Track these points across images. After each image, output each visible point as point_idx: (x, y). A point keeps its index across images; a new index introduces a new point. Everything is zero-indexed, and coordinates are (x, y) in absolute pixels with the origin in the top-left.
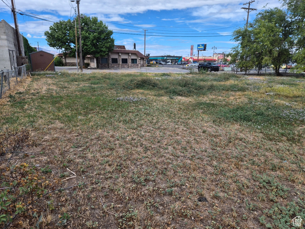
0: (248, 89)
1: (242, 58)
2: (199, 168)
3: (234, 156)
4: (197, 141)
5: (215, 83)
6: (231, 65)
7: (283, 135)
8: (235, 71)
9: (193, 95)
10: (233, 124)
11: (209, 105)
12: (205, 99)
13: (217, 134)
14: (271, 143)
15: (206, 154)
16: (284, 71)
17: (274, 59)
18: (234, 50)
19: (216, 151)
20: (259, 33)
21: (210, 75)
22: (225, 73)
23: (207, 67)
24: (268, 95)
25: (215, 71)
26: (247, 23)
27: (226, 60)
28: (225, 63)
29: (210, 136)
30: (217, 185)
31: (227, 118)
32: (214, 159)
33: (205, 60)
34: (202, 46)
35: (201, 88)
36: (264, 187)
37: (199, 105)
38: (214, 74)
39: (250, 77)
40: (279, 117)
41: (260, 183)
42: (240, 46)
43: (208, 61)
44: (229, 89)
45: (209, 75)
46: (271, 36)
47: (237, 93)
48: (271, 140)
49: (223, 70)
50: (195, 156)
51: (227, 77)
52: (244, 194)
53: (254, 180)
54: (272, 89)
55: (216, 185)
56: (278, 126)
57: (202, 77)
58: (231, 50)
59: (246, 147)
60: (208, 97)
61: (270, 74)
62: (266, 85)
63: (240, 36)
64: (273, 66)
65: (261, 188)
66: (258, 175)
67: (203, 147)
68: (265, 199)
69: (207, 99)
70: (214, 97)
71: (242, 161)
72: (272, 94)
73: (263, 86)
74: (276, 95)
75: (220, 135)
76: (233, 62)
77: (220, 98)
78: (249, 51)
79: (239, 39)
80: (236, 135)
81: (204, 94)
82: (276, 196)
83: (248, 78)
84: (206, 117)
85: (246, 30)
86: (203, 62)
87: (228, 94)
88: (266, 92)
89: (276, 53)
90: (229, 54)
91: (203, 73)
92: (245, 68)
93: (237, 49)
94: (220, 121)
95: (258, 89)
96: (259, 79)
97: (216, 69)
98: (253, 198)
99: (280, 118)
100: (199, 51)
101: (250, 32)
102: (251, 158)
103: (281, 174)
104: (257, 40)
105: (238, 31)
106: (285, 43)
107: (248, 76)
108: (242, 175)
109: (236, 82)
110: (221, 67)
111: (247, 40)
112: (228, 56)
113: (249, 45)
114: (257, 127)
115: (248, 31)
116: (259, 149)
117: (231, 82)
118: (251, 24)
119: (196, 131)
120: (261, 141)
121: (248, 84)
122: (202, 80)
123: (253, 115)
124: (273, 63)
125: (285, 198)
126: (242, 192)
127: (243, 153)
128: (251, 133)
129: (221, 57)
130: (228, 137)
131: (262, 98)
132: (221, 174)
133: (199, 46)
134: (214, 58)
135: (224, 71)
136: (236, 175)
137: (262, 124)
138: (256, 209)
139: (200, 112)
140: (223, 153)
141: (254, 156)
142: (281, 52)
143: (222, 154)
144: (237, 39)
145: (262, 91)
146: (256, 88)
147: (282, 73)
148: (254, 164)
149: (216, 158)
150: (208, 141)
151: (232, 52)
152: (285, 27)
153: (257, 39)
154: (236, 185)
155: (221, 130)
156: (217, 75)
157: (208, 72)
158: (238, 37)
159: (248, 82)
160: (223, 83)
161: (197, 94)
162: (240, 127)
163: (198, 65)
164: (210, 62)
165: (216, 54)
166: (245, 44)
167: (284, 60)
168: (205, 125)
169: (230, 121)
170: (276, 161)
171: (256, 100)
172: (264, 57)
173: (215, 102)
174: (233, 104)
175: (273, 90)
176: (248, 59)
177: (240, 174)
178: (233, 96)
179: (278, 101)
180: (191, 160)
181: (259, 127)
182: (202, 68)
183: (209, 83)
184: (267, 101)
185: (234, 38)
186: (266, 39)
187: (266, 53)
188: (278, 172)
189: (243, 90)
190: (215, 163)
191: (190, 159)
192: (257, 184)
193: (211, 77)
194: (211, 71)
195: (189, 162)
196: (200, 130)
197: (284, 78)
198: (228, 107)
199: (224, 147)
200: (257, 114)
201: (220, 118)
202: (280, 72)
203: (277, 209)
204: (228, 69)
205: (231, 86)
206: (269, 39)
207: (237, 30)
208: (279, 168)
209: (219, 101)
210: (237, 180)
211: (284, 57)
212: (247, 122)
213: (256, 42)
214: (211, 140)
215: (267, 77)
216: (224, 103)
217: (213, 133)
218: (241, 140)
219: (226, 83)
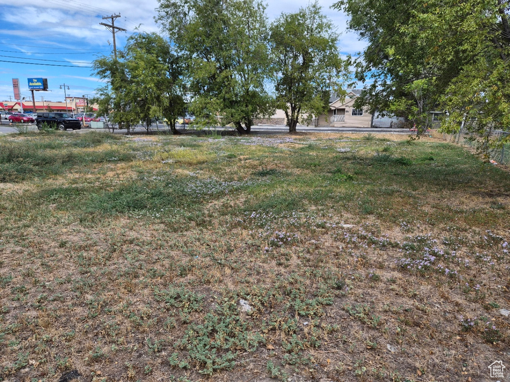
0: (134, 157)
1: (117, 105)
2: (57, 318)
3: (122, 273)
4: (49, 266)
5: (76, 151)
6: (102, 118)
7: (190, 219)
8: (111, 128)
9: (32, 176)
10: (116, 218)
11: (67, 192)
12: (60, 182)
13: (89, 242)
14: (176, 235)
15: (69, 286)
16: (182, 126)
17: (165, 110)
18: (102, 93)
19: (89, 274)
20: (136, 68)
21: (64, 137)
22: (93, 132)
23: (55, 121)
24: (165, 163)
25: (74, 129)
26: (115, 50)
27: (91, 110)
28: (91, 115)
29: (77, 250)
30: (97, 335)
31: (105, 210)
32: (87, 289)
33: (50, 109)
34: (38, 81)
35: (46, 162)
36: (172, 306)
37: (47, 195)
38: (72, 135)
39: (136, 138)
40: (183, 195)
41: (166, 303)
42: (110, 87)
43: (58, 110)
44: (103, 159)
45: (61, 135)
46: (155, 75)
47: (119, 165)
48: (175, 231)
49: (89, 127)
50: (45, 298)
51: (97, 140)
52: (144, 332)
53: (158, 301)
54: (169, 155)
55: (95, 336)
56: (184, 208)
57: (47, 140)
58: (95, 92)
59: (140, 252)
60: (65, 178)
61: (164, 133)
62: (161, 149)
63: (107, 70)
64: (165, 119)
65: (168, 310)
66: (163, 291)
67: (63, 274)
68: (175, 324)
69: (65, 181)
70: (77, 176)
71: (136, 277)
72: (170, 161)
73: (156, 151)
74: (176, 163)
75: (95, 244)
76: (104, 112)
77: (89, 176)
78: (126, 95)
79: (106, 74)
80: (124, 236)
81: (56, 174)
82: (190, 313)
83: (134, 139)
84: (65, 216)
85: (116, 62)
86: (48, 112)
87: (102, 169)
88: (163, 160)
89: (166, 100)
90: (94, 100)
91: (48, 133)
92: (126, 124)
93: (105, 91)
94: (93, 217)
95: (149, 156)
96: (150, 140)
97: (76, 125)
98: (158, 330)
99: (185, 195)
100: (32, 91)
101: (123, 65)
102: (150, 267)
103: (193, 277)
104: (136, 80)
105: (101, 61)
106: (175, 87)
107: (132, 136)
108: (138, 300)
109: (115, 147)
110: (84, 122)
111: (120, 78)
112: (92, 102)
113: (125, 87)
114: (155, 215)
115: (119, 63)
116: (160, 249)
117: (105, 147)
118: (121, 53)
119: (45, 247)
120: (163, 236)
121: (134, 150)
122: (50, 147)
123: (148, 198)
124: (165, 116)
125: (201, 311)
126: (141, 329)
127: (137, 264)
128: (147, 226)
129: (82, 104)
130: (110, 242)
131: (157, 170)
132: (102, 312)
133: (33, 82)
134: (69, 106)
135: (91, 128)
136: (129, 304)
137: (162, 210)
138: (163, 346)
139: (51, 209)
140: (103, 274)
141: (154, 263)
142: (173, 99)
143: (101, 277)
144: (102, 73)
145: (156, 158)
146: (148, 154)
147: (179, 130)
148: (154, 276)
149: (90, 286)
150: (72, 260)
151: (98, 96)
152: (172, 63)
153: (134, 77)
154: (131, 322)
155: (97, 233)
156: (78, 136)
157: (58, 131)
158: (104, 72)
159: (135, 145)
160: (90, 150)
161: (40, 174)
162: (128, 221)
163: (36, 117)
164: (62, 112)
165: (71, 99)
166: (118, 85)
167: (178, 111)
168: (65, 230)
169: (111, 215)
170: (185, 261)
171: (149, 173)
172: (150, 106)
173: (80, 186)
174: (114, 184)
175: (171, 156)
176: (128, 108)
177: (135, 300)
178: (112, 170)
179: (180, 170)
180: (38, 308)
181: (157, 215)
182: (46, 123)
183: (64, 152)
184: (165, 174)
185: (98, 73)
186: (149, 78)
187: (152, 100)
188: (189, 276)
189: (126, 158)
190: (89, 297)
191: (35, 308)
192: (163, 306)
193: (66, 140)
194: (65, 128)
195: (34, 313)
196: (54, 243)
197: (183, 137)
198: (106, 190)
199: (103, 263)
200: (153, 196)
201: (92, 213)
202: (177, 128)
203: (192, 332)
204: (98, 125)
205: (106, 154)
206: (152, 80)
207: (100, 59)
208: (189, 270)
209: (89, 183)
210: (130, 312)
211: (179, 107)
212: (139, 210)
213: (134, 82)
214: (79, 257)
215: (161, 137)
216: (97, 184)
217: (81, 243)
218: (131, 242)
219: (96, 150)
